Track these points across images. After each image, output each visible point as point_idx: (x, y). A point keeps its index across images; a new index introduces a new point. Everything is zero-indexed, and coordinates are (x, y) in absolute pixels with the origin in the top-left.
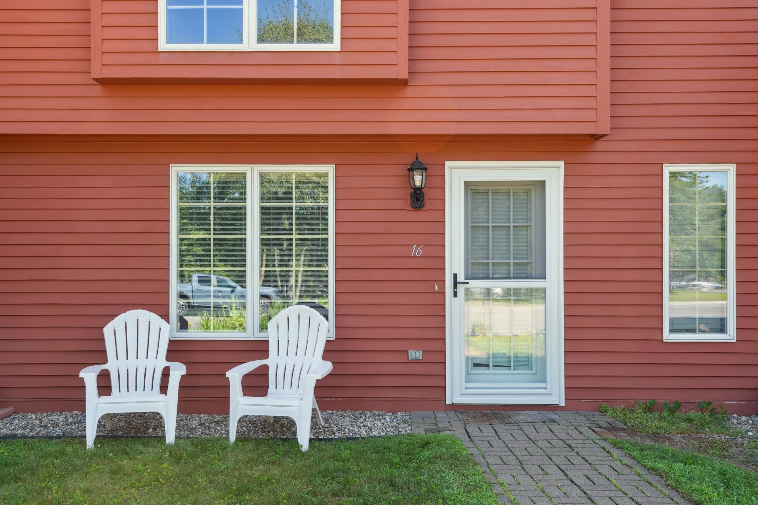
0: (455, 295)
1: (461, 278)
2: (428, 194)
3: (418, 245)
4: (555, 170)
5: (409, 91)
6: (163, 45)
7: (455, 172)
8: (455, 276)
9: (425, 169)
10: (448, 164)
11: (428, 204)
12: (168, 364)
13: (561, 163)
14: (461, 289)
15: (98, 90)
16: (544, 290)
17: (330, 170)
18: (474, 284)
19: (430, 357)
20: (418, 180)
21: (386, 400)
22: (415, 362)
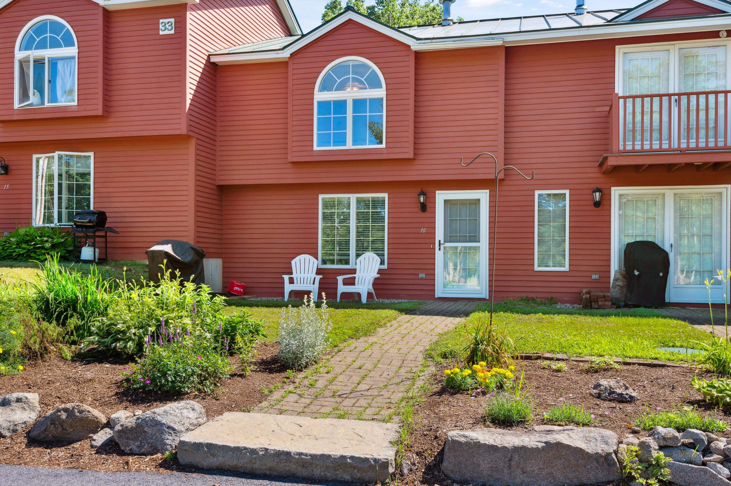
0: (440, 249)
1: (442, 242)
2: (428, 206)
3: (424, 228)
4: (485, 194)
5: (416, 162)
6: (316, 148)
7: (440, 195)
8: (440, 241)
9: (425, 195)
10: (437, 192)
11: (428, 210)
12: (316, 276)
13: (488, 191)
14: (442, 247)
15: (290, 165)
16: (479, 247)
17: (386, 195)
18: (448, 245)
19: (429, 277)
20: (422, 200)
21: (409, 295)
22: (422, 279)
